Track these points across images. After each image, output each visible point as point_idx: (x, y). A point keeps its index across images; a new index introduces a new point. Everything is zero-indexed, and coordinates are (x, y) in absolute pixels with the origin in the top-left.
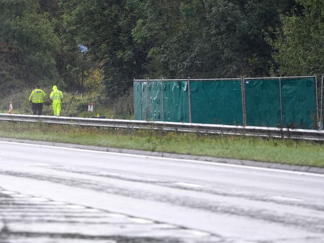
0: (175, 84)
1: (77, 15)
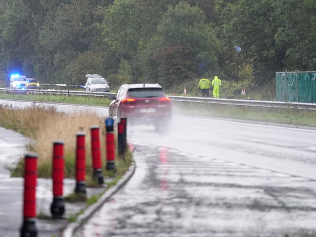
0: (306, 75)
1: (233, 24)
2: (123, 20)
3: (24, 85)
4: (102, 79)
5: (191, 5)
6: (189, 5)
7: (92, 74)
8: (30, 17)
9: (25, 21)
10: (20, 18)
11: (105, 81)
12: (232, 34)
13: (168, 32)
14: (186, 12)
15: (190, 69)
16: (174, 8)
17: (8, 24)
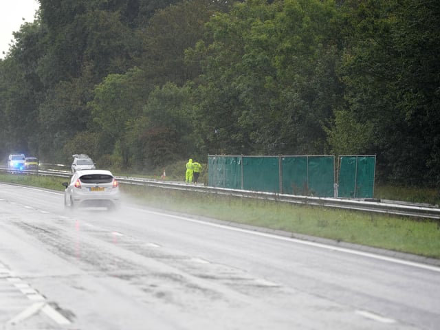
0: (233, 159)
1: (204, 107)
2: (113, 99)
3: (22, 164)
4: (89, 160)
5: (178, 86)
6: (176, 86)
7: (79, 154)
8: (32, 94)
9: (27, 98)
10: (22, 95)
11: (92, 162)
12: (201, 116)
13: (154, 112)
14: (172, 93)
15: (175, 151)
16: (161, 88)
17: (9, 101)
